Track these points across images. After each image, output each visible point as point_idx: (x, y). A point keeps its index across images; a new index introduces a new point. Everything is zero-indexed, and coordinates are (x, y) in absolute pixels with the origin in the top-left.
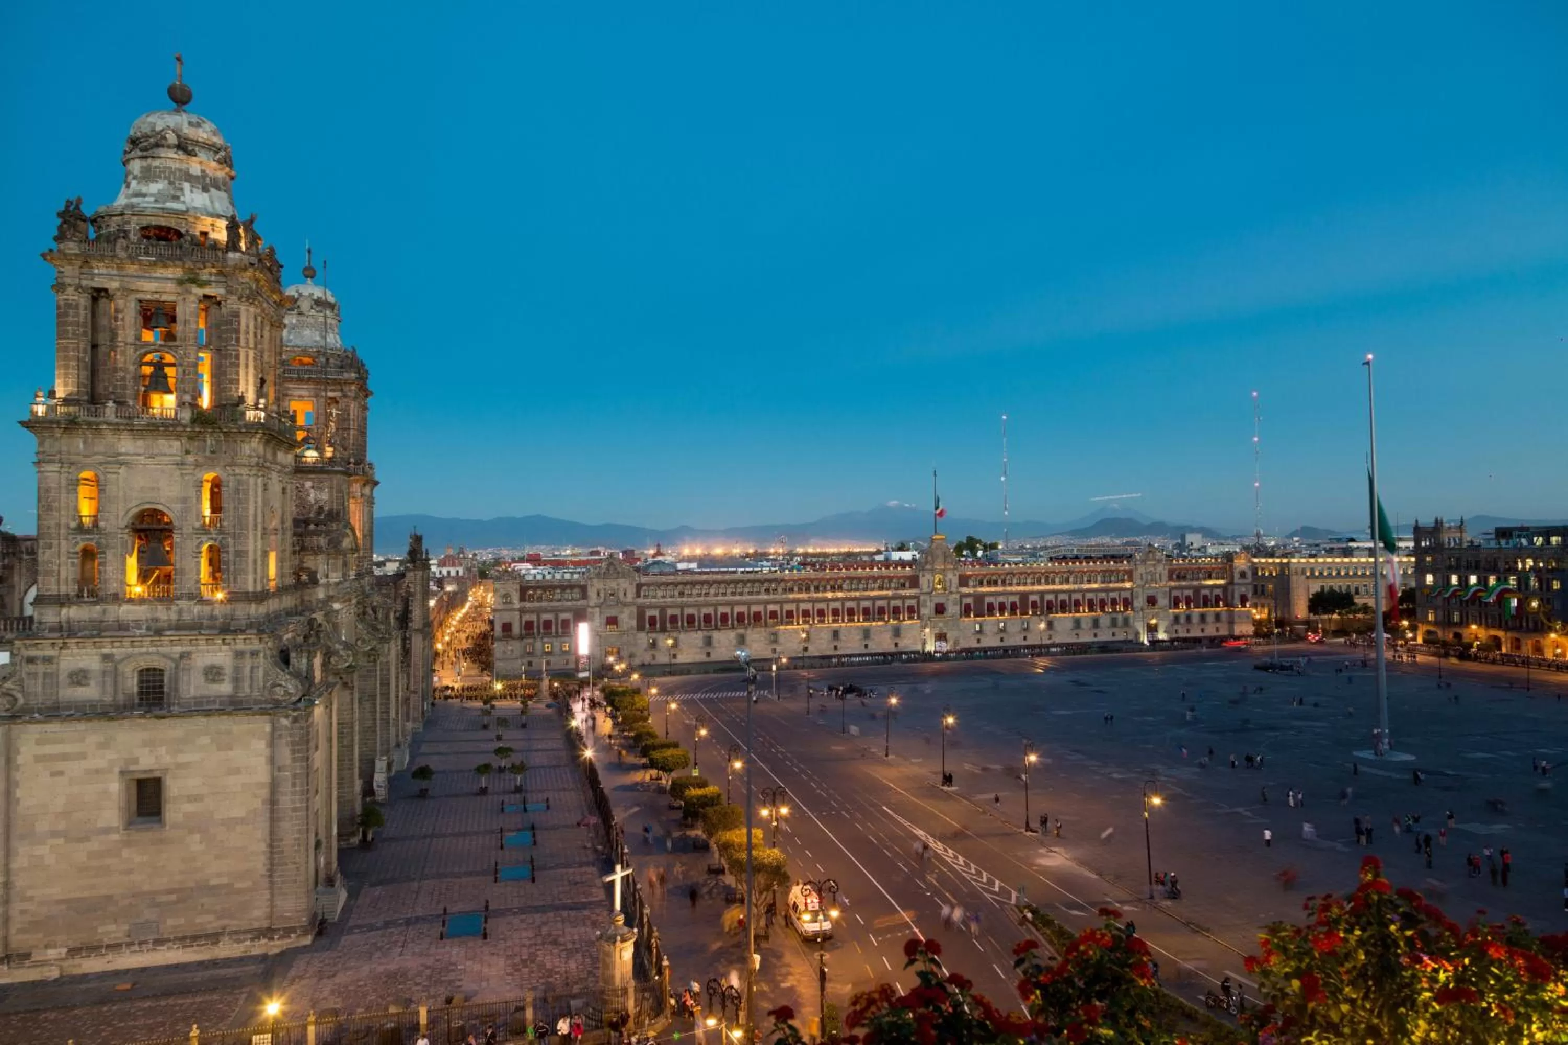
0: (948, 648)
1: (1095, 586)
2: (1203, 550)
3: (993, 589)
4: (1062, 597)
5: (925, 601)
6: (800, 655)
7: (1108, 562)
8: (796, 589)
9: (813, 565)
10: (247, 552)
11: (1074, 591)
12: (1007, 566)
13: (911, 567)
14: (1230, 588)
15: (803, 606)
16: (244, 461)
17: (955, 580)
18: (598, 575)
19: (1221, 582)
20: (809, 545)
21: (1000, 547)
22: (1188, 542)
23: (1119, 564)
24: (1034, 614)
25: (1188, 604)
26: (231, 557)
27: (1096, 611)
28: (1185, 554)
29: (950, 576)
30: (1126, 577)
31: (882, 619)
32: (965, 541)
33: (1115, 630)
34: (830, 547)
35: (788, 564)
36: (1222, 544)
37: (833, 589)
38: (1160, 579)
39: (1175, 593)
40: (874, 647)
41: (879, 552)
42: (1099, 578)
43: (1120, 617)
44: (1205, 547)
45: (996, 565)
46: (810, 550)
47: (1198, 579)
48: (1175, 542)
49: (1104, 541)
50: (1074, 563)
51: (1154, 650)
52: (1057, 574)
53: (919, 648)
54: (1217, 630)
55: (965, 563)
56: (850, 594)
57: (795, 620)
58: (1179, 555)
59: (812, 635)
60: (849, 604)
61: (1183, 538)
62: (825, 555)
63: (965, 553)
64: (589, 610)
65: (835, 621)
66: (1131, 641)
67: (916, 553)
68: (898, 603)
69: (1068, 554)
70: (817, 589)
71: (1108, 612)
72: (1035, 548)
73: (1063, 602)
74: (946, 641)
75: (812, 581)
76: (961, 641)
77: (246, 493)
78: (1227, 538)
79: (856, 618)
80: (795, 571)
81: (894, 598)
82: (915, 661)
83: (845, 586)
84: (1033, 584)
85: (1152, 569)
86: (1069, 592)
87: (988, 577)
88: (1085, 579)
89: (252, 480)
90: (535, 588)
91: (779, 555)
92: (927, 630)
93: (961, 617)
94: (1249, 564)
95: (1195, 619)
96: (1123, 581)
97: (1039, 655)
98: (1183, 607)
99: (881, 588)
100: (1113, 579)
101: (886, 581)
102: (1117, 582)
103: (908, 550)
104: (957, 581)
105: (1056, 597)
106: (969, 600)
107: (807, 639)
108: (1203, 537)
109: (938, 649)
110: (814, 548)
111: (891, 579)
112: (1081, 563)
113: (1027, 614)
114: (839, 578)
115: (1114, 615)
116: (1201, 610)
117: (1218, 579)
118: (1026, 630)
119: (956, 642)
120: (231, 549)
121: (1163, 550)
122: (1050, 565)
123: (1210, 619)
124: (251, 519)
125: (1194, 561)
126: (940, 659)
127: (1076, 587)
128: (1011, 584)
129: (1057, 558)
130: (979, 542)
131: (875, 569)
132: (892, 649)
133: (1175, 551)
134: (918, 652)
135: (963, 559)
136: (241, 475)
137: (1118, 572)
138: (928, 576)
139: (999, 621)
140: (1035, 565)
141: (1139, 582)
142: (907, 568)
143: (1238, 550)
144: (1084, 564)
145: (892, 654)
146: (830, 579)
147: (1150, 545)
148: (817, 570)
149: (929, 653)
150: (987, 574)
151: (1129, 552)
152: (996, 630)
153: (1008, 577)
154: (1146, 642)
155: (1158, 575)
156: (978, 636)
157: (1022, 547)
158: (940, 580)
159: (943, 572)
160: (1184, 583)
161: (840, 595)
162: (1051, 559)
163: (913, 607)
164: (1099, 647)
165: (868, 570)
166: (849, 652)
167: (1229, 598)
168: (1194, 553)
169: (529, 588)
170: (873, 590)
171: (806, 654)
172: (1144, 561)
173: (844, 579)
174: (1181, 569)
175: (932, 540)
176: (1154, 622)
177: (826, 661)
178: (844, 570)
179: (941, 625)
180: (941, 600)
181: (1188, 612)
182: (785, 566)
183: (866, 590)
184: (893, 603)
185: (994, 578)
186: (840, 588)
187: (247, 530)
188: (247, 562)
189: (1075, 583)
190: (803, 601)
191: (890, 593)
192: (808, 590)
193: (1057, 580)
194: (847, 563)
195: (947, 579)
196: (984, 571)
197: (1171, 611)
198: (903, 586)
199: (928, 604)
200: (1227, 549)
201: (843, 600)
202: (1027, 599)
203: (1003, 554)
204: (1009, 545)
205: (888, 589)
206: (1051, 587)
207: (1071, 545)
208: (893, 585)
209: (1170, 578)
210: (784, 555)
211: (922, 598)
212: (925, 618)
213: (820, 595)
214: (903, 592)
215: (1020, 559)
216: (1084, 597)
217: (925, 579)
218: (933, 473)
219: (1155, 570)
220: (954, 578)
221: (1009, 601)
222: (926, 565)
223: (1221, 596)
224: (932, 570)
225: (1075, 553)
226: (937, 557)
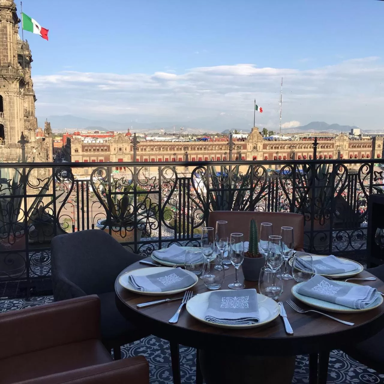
3: (276, 151)
10: (15, 128)
11: (310, 152)
16: (12, 90)
17: (262, 147)
18: (115, 142)
19: (370, 149)
22: (354, 132)
26: (9, 130)
29: (259, 144)
30: (331, 146)
39: (351, 153)
50: (310, 140)
52: (303, 144)
64: (111, 156)
68: (238, 155)
77: (14, 103)
81: (236, 153)
87: (275, 146)
89: (15, 98)
90: (88, 146)
96: (330, 148)
100: (325, 147)
102: (327, 148)
108: (361, 130)
117: (368, 148)
120: (9, 127)
124: (16, 114)
128: (284, 149)
130: (268, 131)
133: (351, 136)
136: (11, 96)
137: (328, 144)
147: (342, 133)
153: (283, 146)
162: (300, 138)
169: (85, 146)
170: (228, 150)
172: (339, 140)
174: (354, 143)
175: (253, 130)
180: (255, 155)
184: (236, 155)
185: (277, 146)
187: (15, 118)
188: (15, 132)
193: (303, 147)
195: (258, 146)
196: (274, 143)
199: (250, 156)
206: (300, 150)
208: (236, 148)
209: (349, 147)
211: (248, 153)
214: (240, 151)
217: (249, 145)
218: (254, 101)
219: (343, 143)
220: (261, 145)
221: (283, 155)
222: (250, 140)
223: (369, 155)
224: (252, 142)
225: (310, 136)
226: (254, 137)
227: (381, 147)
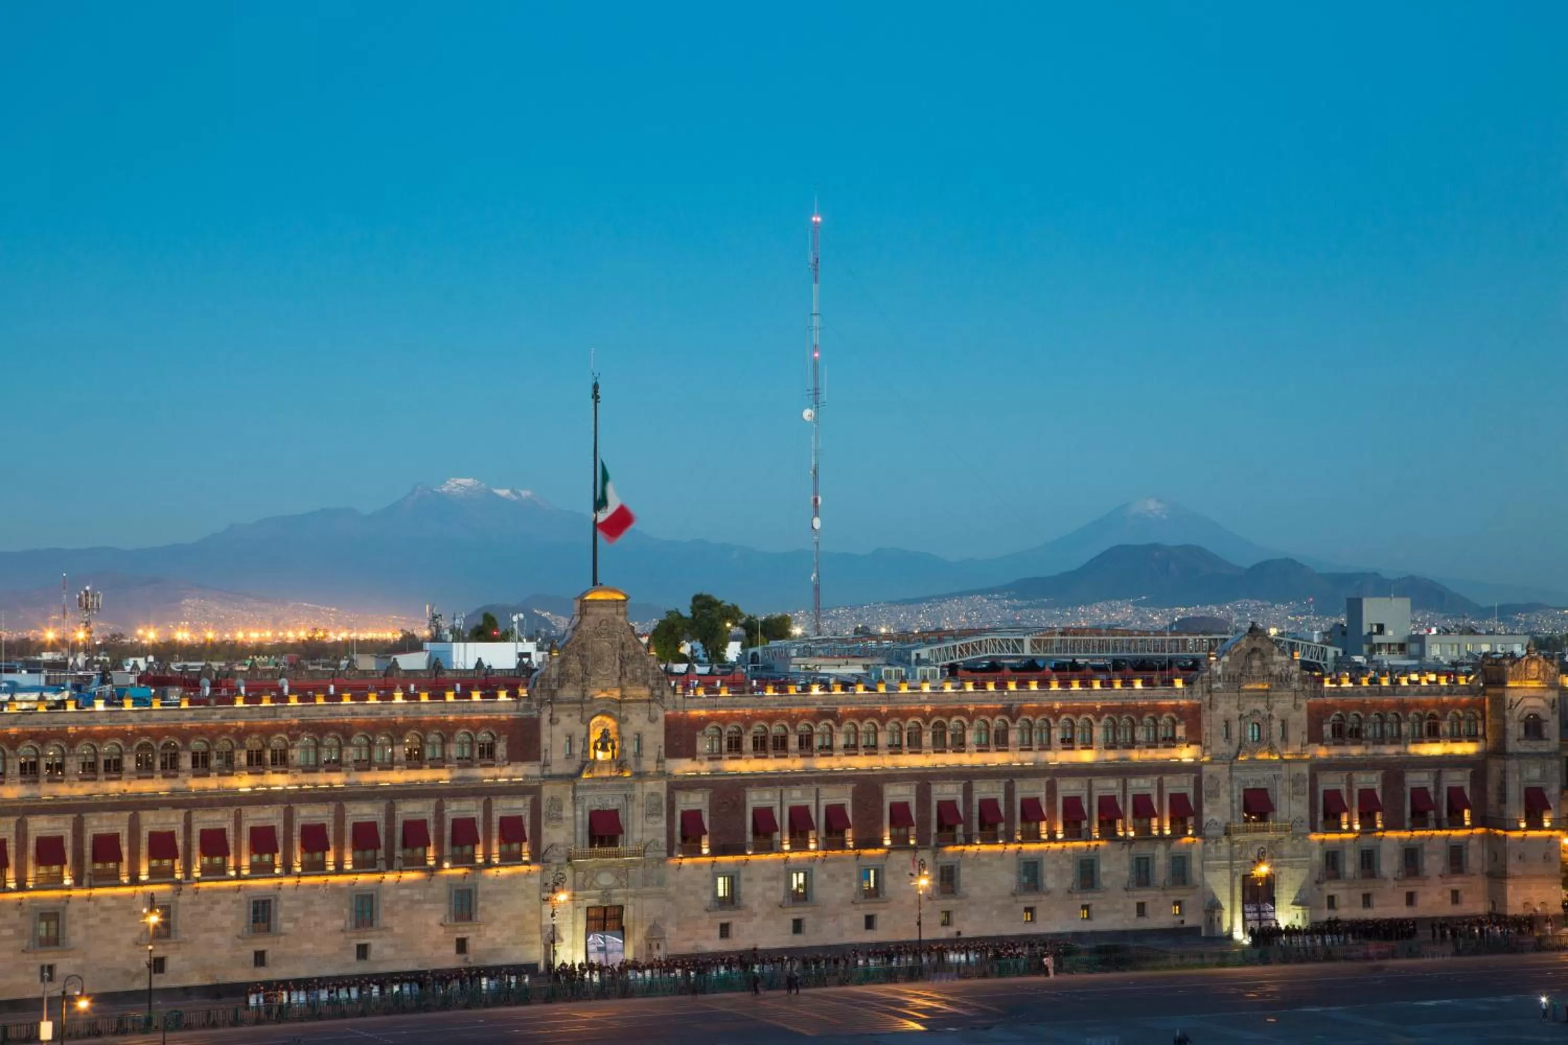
0: (629, 955)
1: (1087, 756)
2: (1414, 648)
3: (770, 765)
4: (983, 790)
5: (556, 803)
6: (140, 985)
7: (1128, 683)
8: (130, 763)
9: (190, 684)
11: (1024, 773)
12: (816, 690)
13: (513, 693)
14: (1494, 767)
15: (151, 822)
17: (655, 736)
19: (1467, 748)
20: (177, 620)
21: (797, 631)
22: (1367, 625)
23: (1160, 690)
24: (900, 843)
25: (1367, 819)
27: (1089, 838)
28: (1358, 659)
29: (637, 721)
30: (1180, 731)
31: (418, 863)
32: (687, 613)
33: (1145, 895)
34: (247, 625)
35: (104, 681)
36: (1472, 631)
37: (256, 763)
38: (1284, 738)
39: (1330, 781)
40: (389, 952)
41: (410, 644)
42: (1098, 733)
43: (1161, 856)
44: (1420, 640)
45: (781, 687)
46: (183, 636)
47: (1397, 739)
48: (1328, 623)
49: (1117, 617)
50: (1022, 684)
51: (1265, 960)
52: (971, 717)
53: (535, 954)
54: (1455, 897)
55: (685, 680)
56: (308, 781)
57: (124, 868)
58: (1341, 664)
59: (182, 917)
60: (306, 814)
61: (1355, 609)
62: (235, 651)
63: (685, 649)
65: (261, 870)
66: (1194, 931)
67: (529, 647)
68: (470, 808)
69: (1008, 657)
70: (201, 764)
71: (1125, 840)
72: (904, 637)
73: (988, 806)
74: (621, 931)
75: (185, 736)
76: (670, 929)
78: (1486, 613)
79: (330, 858)
80: (128, 705)
81: (457, 792)
82: (524, 997)
83: (296, 755)
84: (895, 749)
85: (1261, 706)
86: (1008, 775)
87: (756, 727)
88: (1057, 734)
91: (74, 648)
92: (562, 897)
93: (670, 854)
94: (1553, 694)
95: (1389, 865)
96: (1171, 742)
97: (914, 975)
98: (1351, 823)
99: (416, 760)
100: (1141, 735)
101: (433, 737)
102: (1152, 744)
103: (505, 637)
104: (661, 739)
105: (968, 792)
106: (697, 801)
107: (164, 932)
108: (1415, 607)
109: (594, 958)
110: (196, 628)
111: (447, 731)
112: (1044, 683)
113: (879, 844)
114: (277, 729)
115: (1144, 849)
116: (1406, 835)
117: (1456, 738)
118: (875, 893)
119: (655, 935)
121: (1293, 647)
122: (948, 688)
123: (1433, 863)
125: (1385, 682)
126: (602, 992)
127: (1028, 758)
128: (828, 750)
129: (972, 669)
130: (732, 613)
131: (399, 698)
132: (448, 959)
133: (1331, 651)
134: (531, 968)
135: (681, 668)
137: (1158, 711)
138: (568, 722)
139: (790, 869)
140: (904, 689)
141: (1221, 746)
142: (503, 696)
143: (1518, 650)
144: (1055, 686)
145: (443, 977)
146: (248, 731)
147: (1254, 631)
148: (205, 702)
149: (568, 971)
150: (755, 718)
151: (1190, 652)
152: (779, 895)
153: (822, 726)
154: (1240, 936)
155: (1276, 725)
156: (724, 916)
157: (864, 633)
158: (605, 734)
159: (614, 708)
160: (1355, 751)
161: (279, 781)
162: (953, 671)
163: (518, 820)
164: (1099, 951)
165: (373, 699)
166: (303, 972)
167: (1492, 798)
168: (1387, 658)
170: (389, 765)
171: (161, 982)
172: (1234, 681)
173: (294, 733)
174: (1346, 708)
175: (584, 606)
176: (1263, 870)
177: (224, 1007)
178: (293, 701)
179: (606, 879)
180: (610, 800)
181: (1367, 841)
182: (94, 688)
183: (365, 765)
184: (455, 809)
185: (775, 729)
186: (281, 762)
189: (1026, 746)
190: (153, 803)
191: (444, 776)
192: (171, 767)
193: (971, 737)
194: (305, 680)
195: (628, 732)
196: (746, 707)
197: (1315, 837)
198: (487, 753)
199: (567, 813)
200: (1485, 648)
201: (289, 799)
202: (879, 795)
203: (807, 652)
204: (825, 624)
205: (439, 763)
206: (951, 759)
207: (1016, 627)
208: (454, 751)
209: (1315, 737)
210: (89, 649)
211: (548, 791)
212: (557, 858)
213: (211, 783)
214: (484, 774)
215: (859, 670)
216: (1052, 790)
217: (557, 729)
218: (590, 391)
219: (1269, 707)
220: (650, 727)
221: (823, 803)
222: (561, 686)
223: (1467, 792)
224: (581, 702)
225: (1027, 651)
226: (598, 660)
227: (1545, 732)
